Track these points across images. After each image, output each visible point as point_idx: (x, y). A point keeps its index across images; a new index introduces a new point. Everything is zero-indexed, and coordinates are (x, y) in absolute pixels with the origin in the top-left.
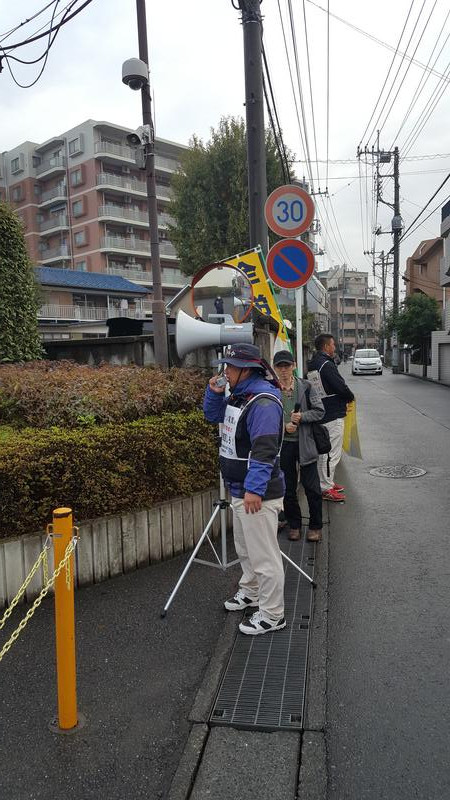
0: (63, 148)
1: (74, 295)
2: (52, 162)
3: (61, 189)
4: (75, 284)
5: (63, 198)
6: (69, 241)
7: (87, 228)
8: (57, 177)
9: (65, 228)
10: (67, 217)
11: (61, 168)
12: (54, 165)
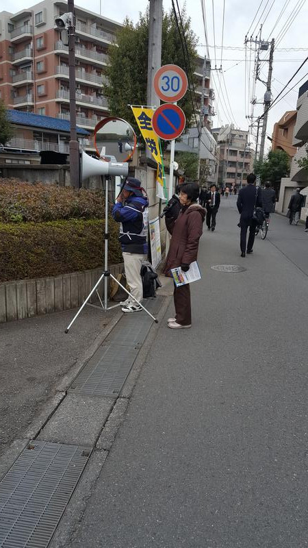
0: (31, 19)
1: (35, 132)
2: (22, 29)
3: (28, 51)
4: (35, 124)
5: (30, 58)
6: (33, 91)
7: (46, 82)
8: (27, 41)
9: (30, 81)
10: (32, 73)
11: (29, 35)
12: (24, 32)
